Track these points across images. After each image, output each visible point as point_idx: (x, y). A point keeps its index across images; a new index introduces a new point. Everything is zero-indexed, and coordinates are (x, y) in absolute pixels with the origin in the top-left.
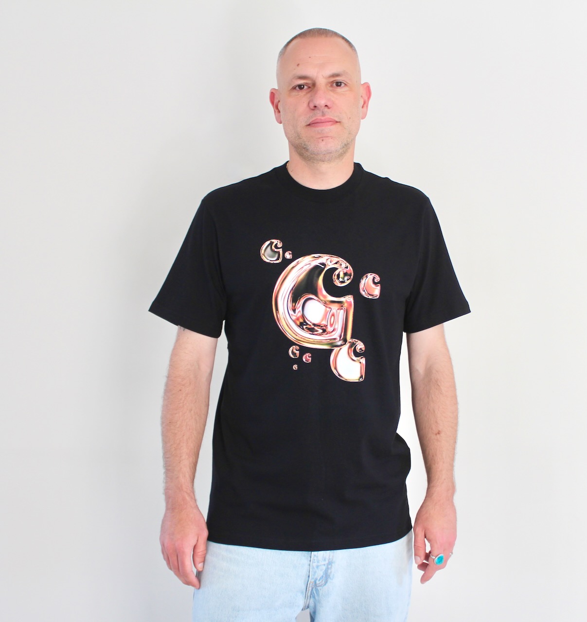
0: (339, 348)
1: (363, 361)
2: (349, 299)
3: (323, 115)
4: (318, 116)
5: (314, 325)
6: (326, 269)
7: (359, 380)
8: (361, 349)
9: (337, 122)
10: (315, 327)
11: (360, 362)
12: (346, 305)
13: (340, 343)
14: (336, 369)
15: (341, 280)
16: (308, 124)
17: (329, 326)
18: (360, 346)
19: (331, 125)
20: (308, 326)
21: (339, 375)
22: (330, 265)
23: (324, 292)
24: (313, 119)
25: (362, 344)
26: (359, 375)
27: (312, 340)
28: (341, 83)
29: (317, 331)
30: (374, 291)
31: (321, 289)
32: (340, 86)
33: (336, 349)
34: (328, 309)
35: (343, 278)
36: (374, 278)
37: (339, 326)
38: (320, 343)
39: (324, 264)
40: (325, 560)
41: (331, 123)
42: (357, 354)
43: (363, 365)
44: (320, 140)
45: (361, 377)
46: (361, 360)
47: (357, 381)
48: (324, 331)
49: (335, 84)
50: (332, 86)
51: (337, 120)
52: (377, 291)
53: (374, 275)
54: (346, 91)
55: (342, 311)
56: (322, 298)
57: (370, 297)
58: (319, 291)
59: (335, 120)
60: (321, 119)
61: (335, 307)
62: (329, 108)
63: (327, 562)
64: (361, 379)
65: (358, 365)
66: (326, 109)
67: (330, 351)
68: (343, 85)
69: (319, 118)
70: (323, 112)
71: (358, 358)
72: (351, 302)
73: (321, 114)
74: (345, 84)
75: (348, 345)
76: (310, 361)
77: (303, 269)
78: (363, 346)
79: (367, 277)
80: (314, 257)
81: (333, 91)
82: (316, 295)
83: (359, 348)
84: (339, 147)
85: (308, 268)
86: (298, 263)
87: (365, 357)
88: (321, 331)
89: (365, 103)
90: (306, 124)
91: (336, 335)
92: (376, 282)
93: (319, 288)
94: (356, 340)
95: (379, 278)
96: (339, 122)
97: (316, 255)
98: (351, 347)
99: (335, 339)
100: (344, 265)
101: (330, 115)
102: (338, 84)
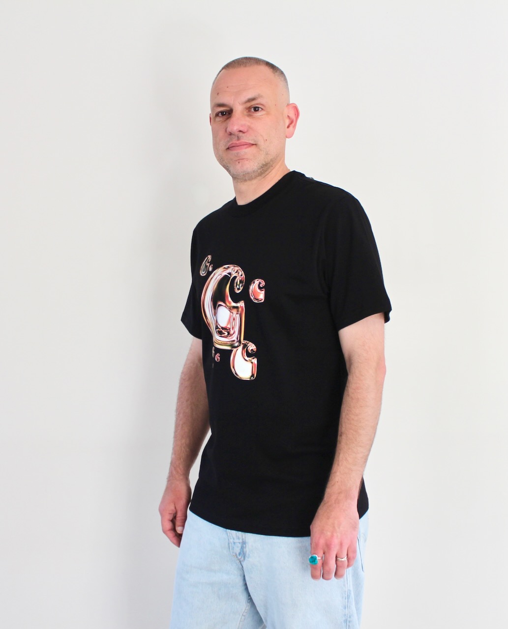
0: (236, 349)
1: (255, 361)
2: (241, 304)
3: (239, 139)
4: (234, 141)
5: (222, 328)
6: (231, 278)
7: (250, 378)
8: (252, 350)
9: (253, 145)
10: (223, 331)
11: (252, 363)
12: (240, 309)
13: (236, 344)
14: (234, 367)
15: (238, 287)
16: (227, 147)
17: (231, 329)
18: (252, 347)
19: (246, 148)
20: (219, 330)
21: (236, 374)
22: (234, 274)
23: (230, 299)
24: (230, 143)
25: (254, 345)
26: (250, 374)
27: (220, 342)
28: (258, 108)
29: (224, 334)
30: (259, 296)
31: (228, 296)
32: (258, 110)
33: (235, 350)
34: (232, 314)
35: (239, 286)
36: (260, 283)
37: (237, 329)
38: (225, 344)
39: (230, 274)
40: (239, 538)
41: (245, 146)
42: (249, 355)
43: (255, 364)
44: (237, 163)
45: (253, 375)
46: (253, 361)
47: (249, 379)
48: (229, 333)
49: (253, 110)
50: (250, 111)
51: (252, 142)
52: (261, 296)
53: (260, 280)
54: (262, 115)
55: (238, 315)
56: (228, 304)
57: (256, 302)
58: (226, 298)
59: (250, 143)
60: (236, 143)
61: (235, 311)
62: (244, 133)
63: (241, 541)
64: (252, 378)
65: (250, 365)
66: (241, 134)
67: (231, 351)
68: (260, 109)
69: (235, 142)
70: (238, 137)
71: (251, 359)
72: (243, 307)
73: (236, 138)
74: (262, 109)
75: (242, 346)
76: (219, 360)
77: (217, 279)
78: (255, 347)
79: (254, 283)
80: (225, 268)
81: (249, 116)
82: (225, 302)
83: (250, 349)
84: (256, 168)
85: (220, 278)
86: (214, 275)
87: (256, 357)
88: (226, 334)
89: (292, 122)
90: (225, 148)
91: (234, 337)
92: (261, 286)
93: (226, 295)
94: (248, 342)
95: (264, 283)
96: (256, 144)
97: (226, 266)
98: (243, 348)
99: (234, 341)
100: (240, 274)
101: (245, 139)
102: (256, 109)
